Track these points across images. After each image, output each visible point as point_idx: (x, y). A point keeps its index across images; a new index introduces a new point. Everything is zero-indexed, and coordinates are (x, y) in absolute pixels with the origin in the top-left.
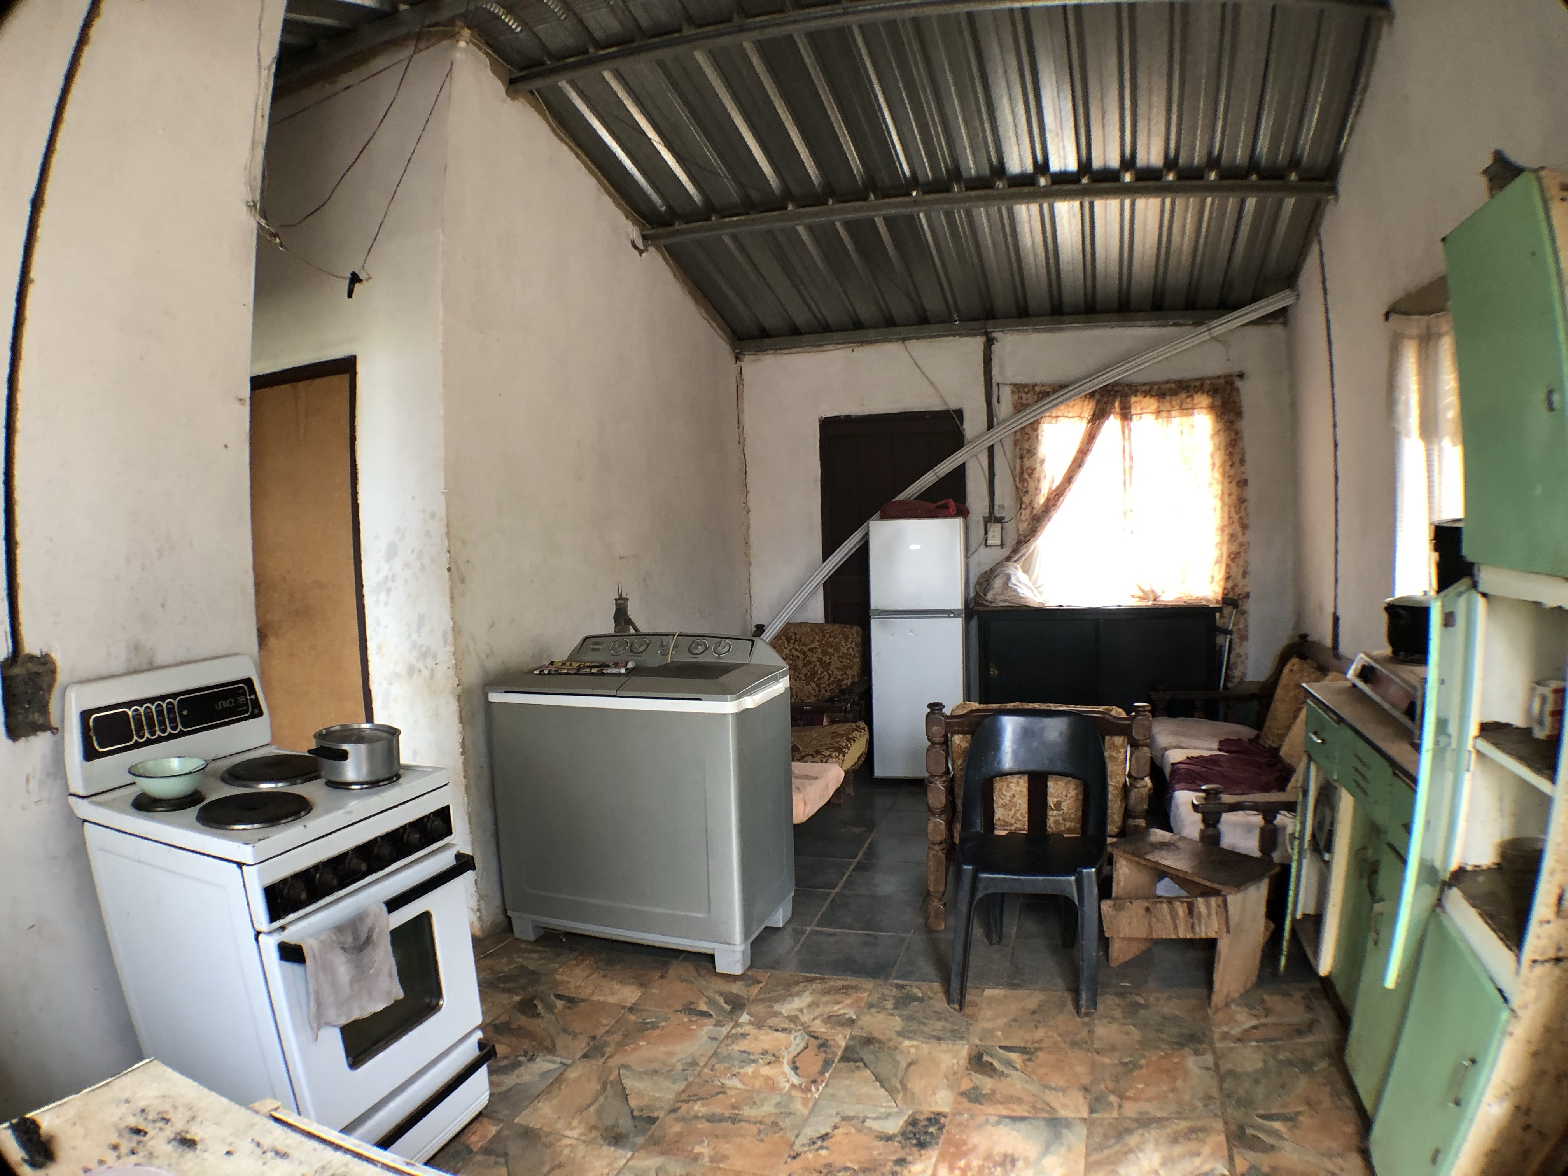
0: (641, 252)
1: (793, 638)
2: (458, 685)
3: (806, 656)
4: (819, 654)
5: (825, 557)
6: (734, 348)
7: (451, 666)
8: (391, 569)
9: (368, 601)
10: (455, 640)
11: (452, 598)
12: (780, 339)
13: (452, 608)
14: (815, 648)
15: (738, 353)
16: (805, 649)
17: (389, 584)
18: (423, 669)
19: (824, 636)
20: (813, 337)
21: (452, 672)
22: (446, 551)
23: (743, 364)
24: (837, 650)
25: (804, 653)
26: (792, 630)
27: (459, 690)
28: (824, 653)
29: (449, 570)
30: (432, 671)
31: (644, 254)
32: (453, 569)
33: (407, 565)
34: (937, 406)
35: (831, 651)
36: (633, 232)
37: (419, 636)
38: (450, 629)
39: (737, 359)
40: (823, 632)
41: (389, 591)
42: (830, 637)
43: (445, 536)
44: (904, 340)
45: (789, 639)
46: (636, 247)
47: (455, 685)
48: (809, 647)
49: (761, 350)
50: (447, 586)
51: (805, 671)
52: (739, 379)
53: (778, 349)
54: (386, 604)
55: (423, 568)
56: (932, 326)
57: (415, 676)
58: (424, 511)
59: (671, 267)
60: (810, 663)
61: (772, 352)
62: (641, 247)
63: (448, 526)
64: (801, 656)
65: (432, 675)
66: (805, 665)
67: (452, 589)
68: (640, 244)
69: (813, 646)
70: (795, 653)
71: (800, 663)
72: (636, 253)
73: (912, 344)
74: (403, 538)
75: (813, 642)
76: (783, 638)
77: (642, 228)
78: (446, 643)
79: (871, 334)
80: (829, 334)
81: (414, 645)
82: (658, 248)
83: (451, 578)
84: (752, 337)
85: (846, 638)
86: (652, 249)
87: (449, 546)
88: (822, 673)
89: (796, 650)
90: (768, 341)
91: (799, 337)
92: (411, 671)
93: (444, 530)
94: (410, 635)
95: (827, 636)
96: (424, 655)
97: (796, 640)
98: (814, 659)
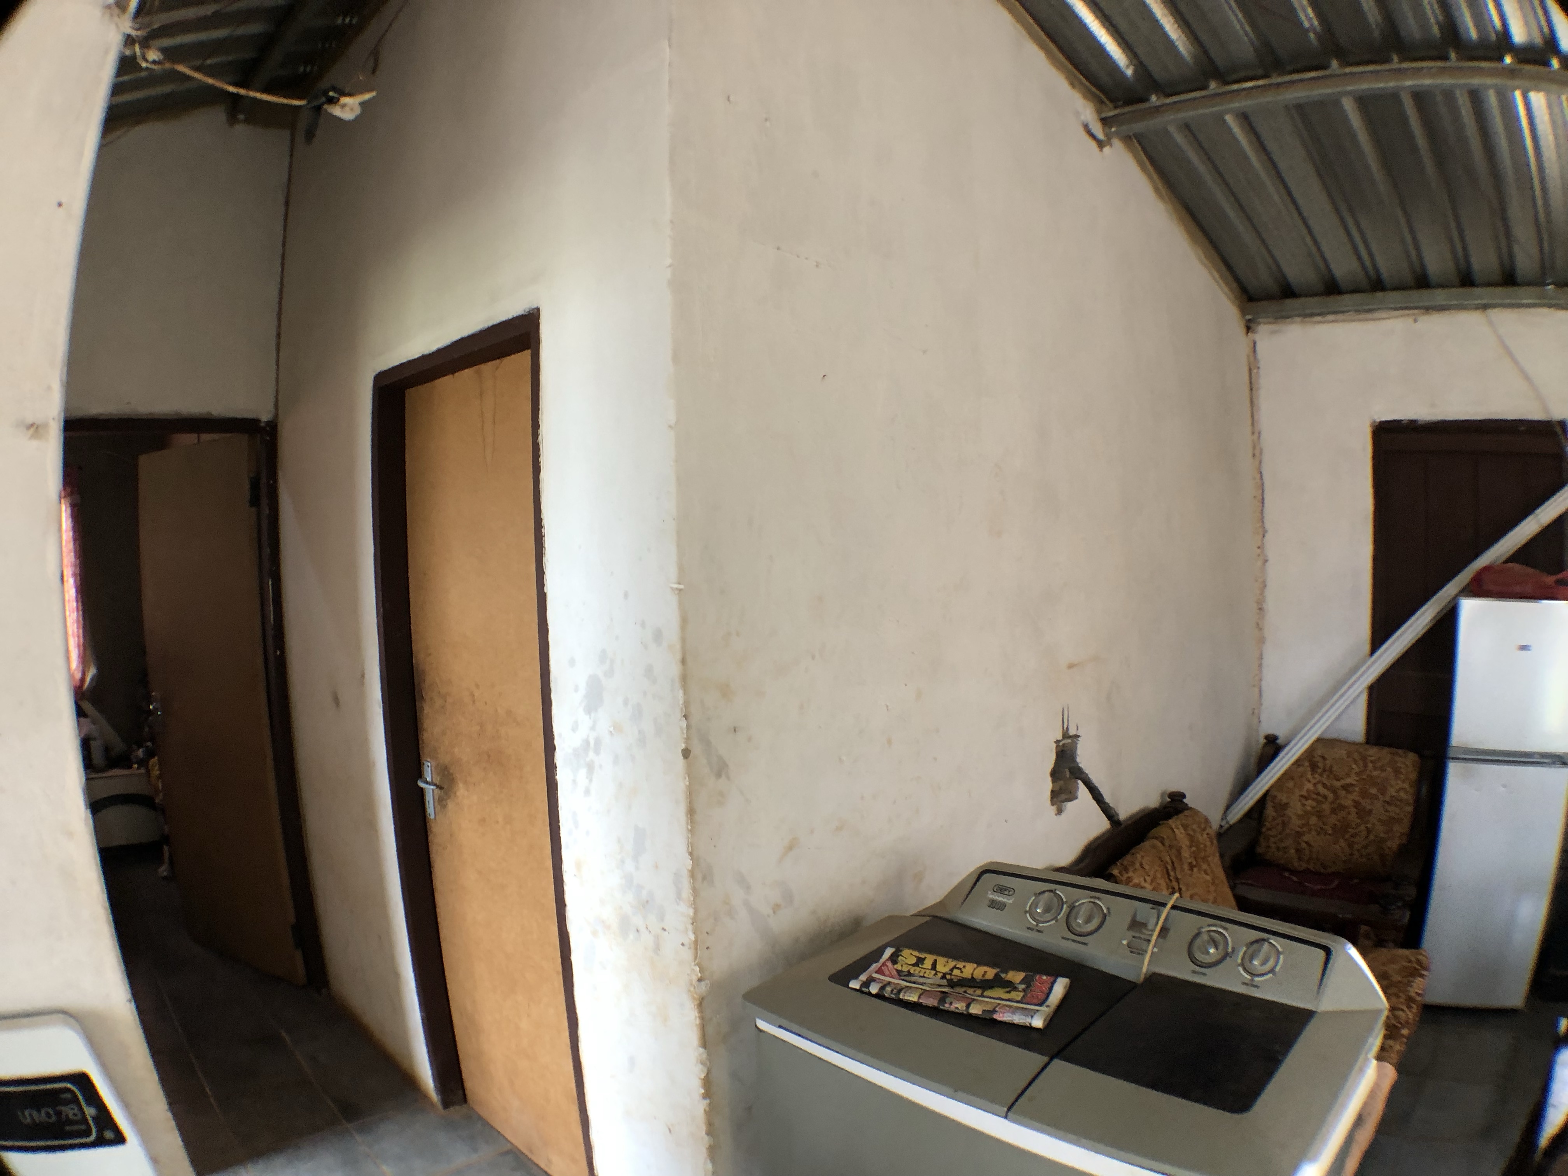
0: (1101, 144)
1: (1320, 765)
2: (700, 980)
3: (1337, 796)
4: (1355, 796)
5: (1374, 650)
6: (1243, 311)
7: (686, 942)
8: (593, 728)
9: (561, 776)
10: (695, 891)
11: (691, 812)
12: (1310, 299)
13: (691, 831)
14: (1352, 785)
15: (1249, 321)
16: (1338, 784)
17: (591, 755)
18: (642, 929)
19: (1365, 766)
20: (1357, 297)
21: (687, 955)
22: (678, 714)
23: (1257, 337)
24: (1383, 791)
25: (1334, 791)
26: (1319, 752)
27: (703, 988)
28: (1364, 794)
29: (686, 753)
30: (657, 938)
31: (1107, 150)
32: (697, 749)
33: (617, 728)
34: (1534, 413)
35: (1374, 791)
36: (1087, 112)
37: (637, 868)
38: (685, 874)
39: (1249, 328)
40: (1364, 758)
41: (590, 767)
42: (1375, 768)
43: (677, 685)
44: (1485, 307)
45: (1314, 767)
46: (1093, 136)
47: (695, 978)
48: (1342, 782)
49: (1283, 317)
50: (682, 785)
51: (1333, 820)
52: (1252, 359)
53: (1307, 315)
54: (587, 792)
55: (642, 741)
56: (1521, 290)
57: (631, 937)
58: (643, 625)
59: (1150, 177)
60: (1342, 807)
61: (1298, 319)
62: (1101, 136)
63: (683, 661)
64: (1331, 796)
65: (657, 948)
66: (1334, 811)
67: (691, 794)
68: (1098, 130)
69: (1348, 781)
70: (1321, 789)
71: (1326, 807)
72: (1093, 144)
73: (1496, 314)
74: (610, 673)
75: (1348, 775)
76: (1307, 764)
77: (1099, 104)
78: (679, 896)
79: (1440, 296)
80: (1380, 295)
81: (629, 882)
82: (1127, 140)
83: (690, 773)
84: (1269, 297)
85: (1397, 771)
86: (1117, 143)
87: (687, 704)
88: (1358, 825)
89: (1324, 785)
90: (1290, 303)
91: (1339, 298)
92: (625, 925)
93: (675, 670)
94: (623, 861)
95: (1370, 765)
96: (645, 905)
97: (1324, 770)
98: (1348, 803)
